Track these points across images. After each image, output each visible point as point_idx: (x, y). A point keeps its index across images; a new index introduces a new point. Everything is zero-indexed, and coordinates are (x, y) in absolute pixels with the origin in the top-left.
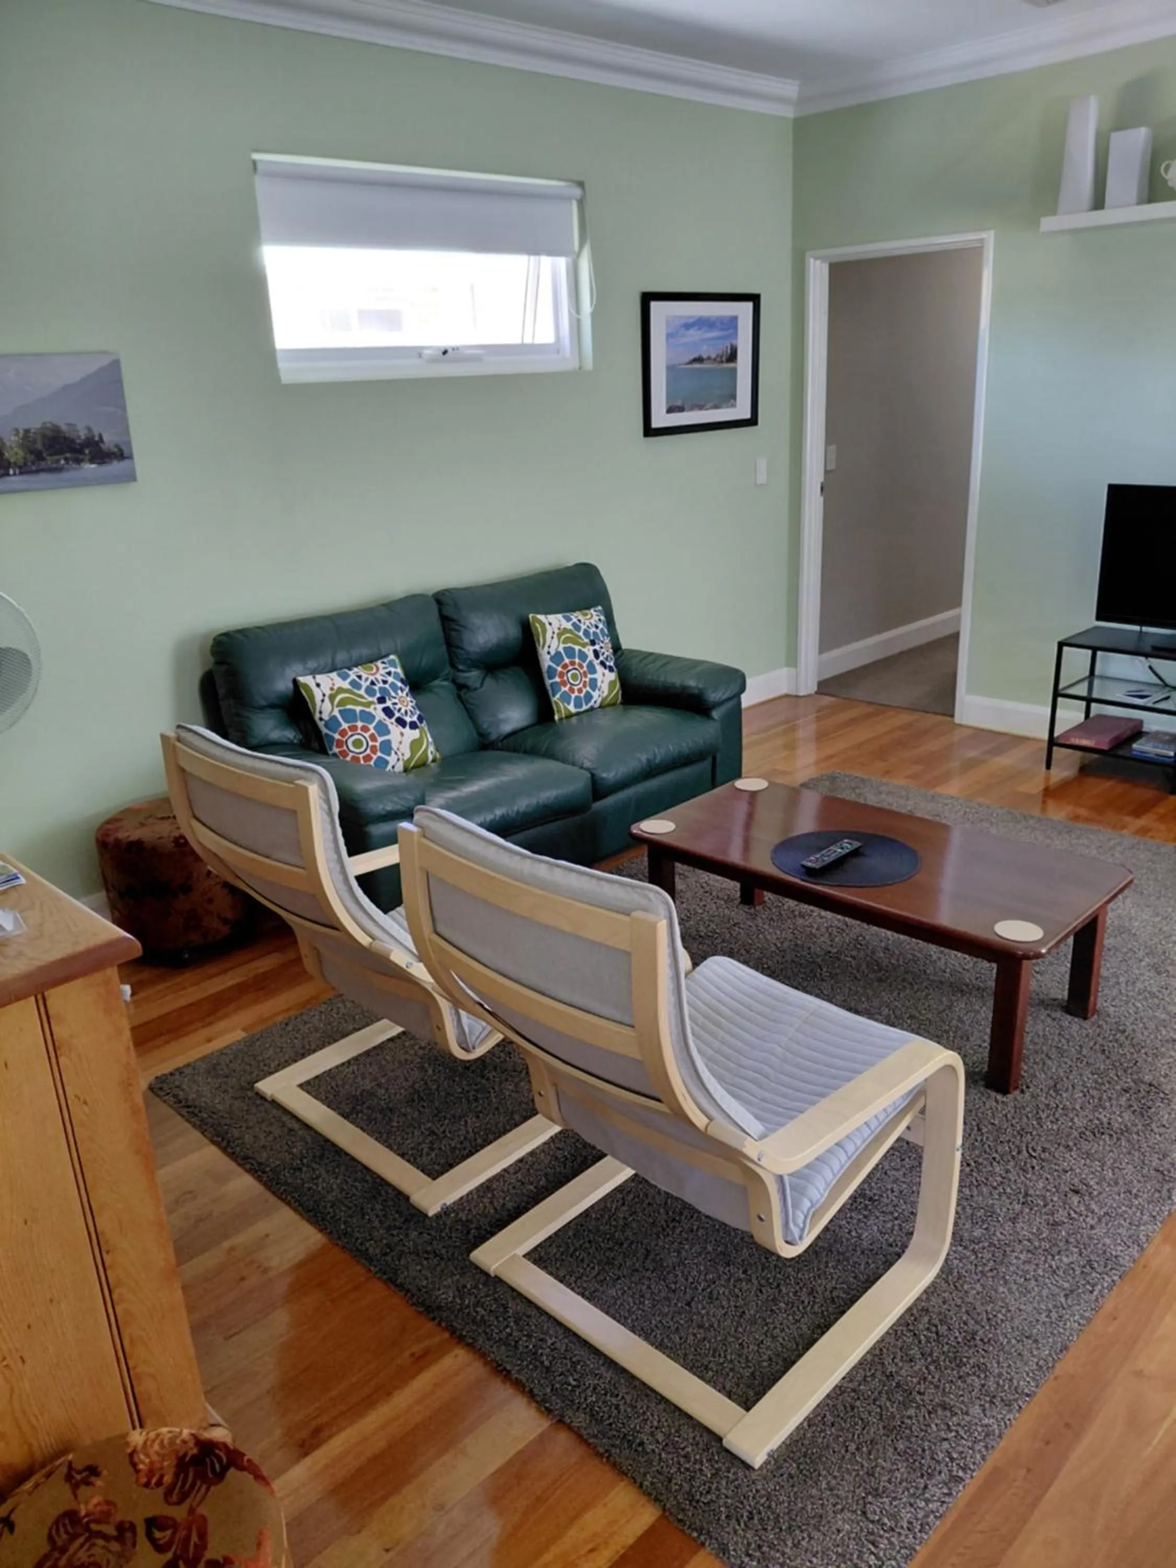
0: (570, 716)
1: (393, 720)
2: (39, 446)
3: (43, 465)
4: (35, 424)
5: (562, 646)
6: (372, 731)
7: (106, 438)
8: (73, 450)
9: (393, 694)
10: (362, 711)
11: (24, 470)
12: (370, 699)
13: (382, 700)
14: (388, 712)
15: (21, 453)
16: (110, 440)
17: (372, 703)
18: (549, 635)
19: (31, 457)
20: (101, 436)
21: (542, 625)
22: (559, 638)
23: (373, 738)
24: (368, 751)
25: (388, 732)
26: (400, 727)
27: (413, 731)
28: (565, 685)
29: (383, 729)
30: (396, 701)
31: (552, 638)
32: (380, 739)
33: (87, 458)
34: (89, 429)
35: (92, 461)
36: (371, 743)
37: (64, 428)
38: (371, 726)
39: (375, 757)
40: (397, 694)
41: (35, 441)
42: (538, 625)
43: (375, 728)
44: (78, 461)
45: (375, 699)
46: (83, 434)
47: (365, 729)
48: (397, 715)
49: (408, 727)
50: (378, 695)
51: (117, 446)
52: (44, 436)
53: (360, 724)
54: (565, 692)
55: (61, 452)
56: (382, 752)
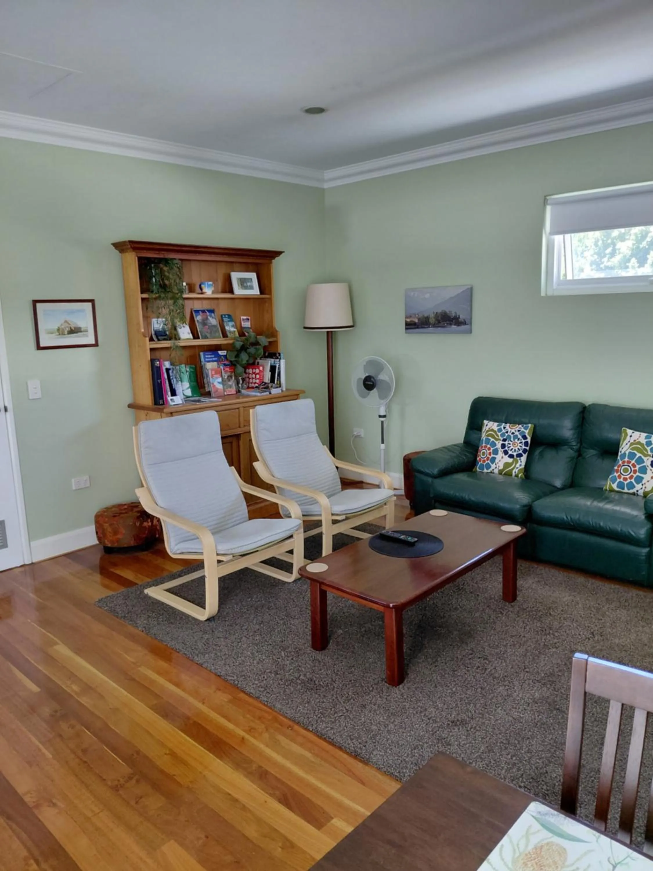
0: (612, 491)
1: (503, 450)
2: (440, 318)
3: (440, 325)
4: (439, 311)
5: (629, 450)
6: (491, 451)
7: (461, 316)
8: (449, 321)
9: (512, 439)
10: (493, 441)
11: (434, 326)
12: (500, 438)
13: (504, 440)
14: (503, 446)
15: (434, 320)
16: (462, 317)
17: (500, 440)
18: (626, 441)
19: (436, 322)
20: (459, 316)
21: (626, 435)
22: (630, 446)
23: (490, 454)
24: (485, 459)
25: (497, 454)
26: (503, 454)
27: (509, 459)
28: (617, 472)
29: (496, 452)
30: (511, 443)
31: (627, 444)
32: (492, 456)
33: (453, 323)
34: (456, 313)
35: (455, 325)
36: (488, 456)
37: (448, 312)
38: (492, 449)
39: (487, 462)
40: (514, 440)
41: (438, 317)
42: (623, 435)
43: (493, 450)
44: (451, 324)
45: (502, 439)
46: (453, 315)
47: (489, 449)
48: (506, 448)
49: (507, 456)
50: (505, 437)
51: (464, 320)
52: (442, 315)
53: (489, 446)
54: (615, 476)
55: (446, 321)
56: (490, 461)
